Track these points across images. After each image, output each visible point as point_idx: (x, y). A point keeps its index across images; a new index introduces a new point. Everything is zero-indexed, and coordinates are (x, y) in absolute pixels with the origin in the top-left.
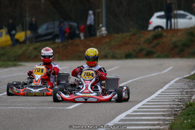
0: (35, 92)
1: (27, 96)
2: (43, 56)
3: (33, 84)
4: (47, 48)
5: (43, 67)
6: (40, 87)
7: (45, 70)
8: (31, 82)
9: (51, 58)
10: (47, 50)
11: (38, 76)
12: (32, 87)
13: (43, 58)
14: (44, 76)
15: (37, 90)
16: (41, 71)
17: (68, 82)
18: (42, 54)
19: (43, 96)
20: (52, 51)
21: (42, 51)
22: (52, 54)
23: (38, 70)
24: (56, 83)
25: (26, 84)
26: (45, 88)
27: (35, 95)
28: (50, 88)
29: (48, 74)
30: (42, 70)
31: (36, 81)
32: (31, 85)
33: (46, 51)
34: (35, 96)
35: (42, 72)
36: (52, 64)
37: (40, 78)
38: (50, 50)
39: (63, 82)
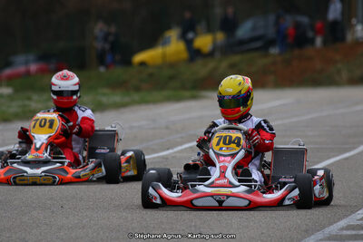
0: (34, 176)
1: (16, 184)
2: (55, 93)
3: (29, 157)
4: (65, 72)
5: (54, 116)
6: (46, 162)
7: (58, 124)
8: (24, 152)
9: (75, 97)
10: (65, 78)
11: (41, 138)
12: (27, 163)
13: (55, 97)
14: (56, 137)
15: (39, 171)
16: (48, 124)
17: (113, 150)
18: (54, 88)
19: (53, 184)
20: (76, 80)
21: (54, 80)
22: (77, 88)
23: (42, 124)
24: (85, 153)
25: (13, 156)
26: (58, 165)
27: (35, 182)
28: (70, 165)
29: (65, 133)
30: (52, 122)
31: (37, 150)
32: (23, 157)
33: (62, 79)
34: (34, 184)
35: (51, 126)
36: (76, 108)
37: (46, 142)
38: (72, 78)
39: (102, 151)
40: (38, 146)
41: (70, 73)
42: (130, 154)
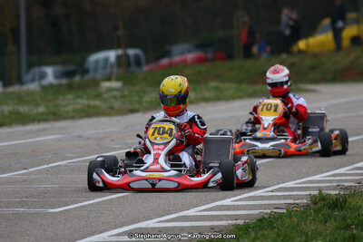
0: (263, 150)
2: (271, 85)
3: (259, 134)
5: (278, 101)
6: (272, 139)
7: (281, 108)
8: (254, 131)
9: (286, 86)
10: (276, 72)
11: (268, 119)
12: (257, 139)
13: (270, 88)
14: (279, 119)
15: (268, 145)
16: (273, 108)
17: (322, 129)
18: (269, 81)
20: (286, 71)
21: (268, 75)
22: (287, 79)
23: (269, 108)
24: (299, 132)
25: (244, 134)
26: (283, 141)
28: (292, 141)
29: (286, 115)
30: (276, 106)
31: (265, 129)
32: (254, 135)
33: (274, 73)
35: (275, 110)
36: (291, 95)
37: (272, 123)
38: (283, 70)
39: (314, 130)
40: (266, 126)
41: (281, 67)
42: (337, 132)
